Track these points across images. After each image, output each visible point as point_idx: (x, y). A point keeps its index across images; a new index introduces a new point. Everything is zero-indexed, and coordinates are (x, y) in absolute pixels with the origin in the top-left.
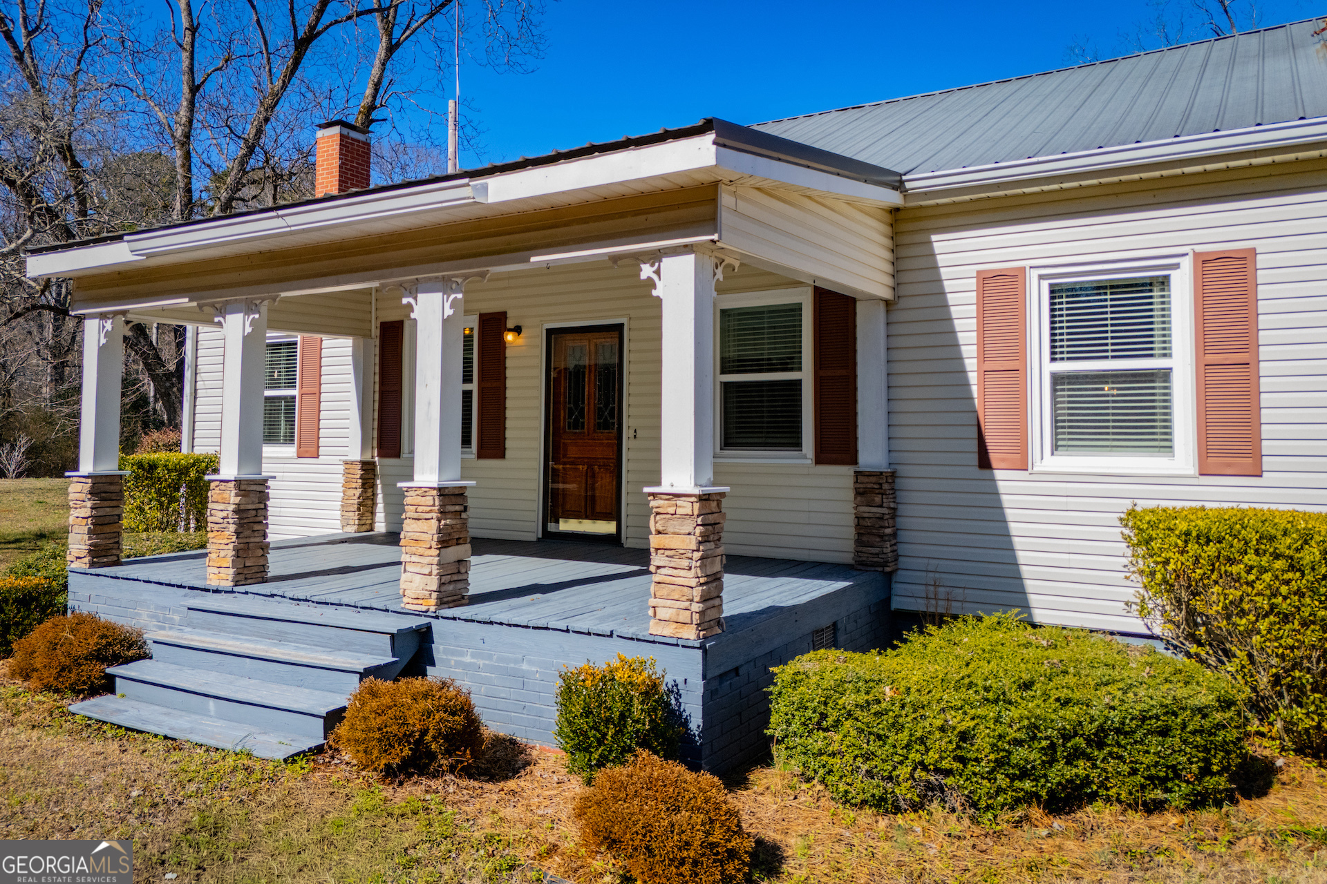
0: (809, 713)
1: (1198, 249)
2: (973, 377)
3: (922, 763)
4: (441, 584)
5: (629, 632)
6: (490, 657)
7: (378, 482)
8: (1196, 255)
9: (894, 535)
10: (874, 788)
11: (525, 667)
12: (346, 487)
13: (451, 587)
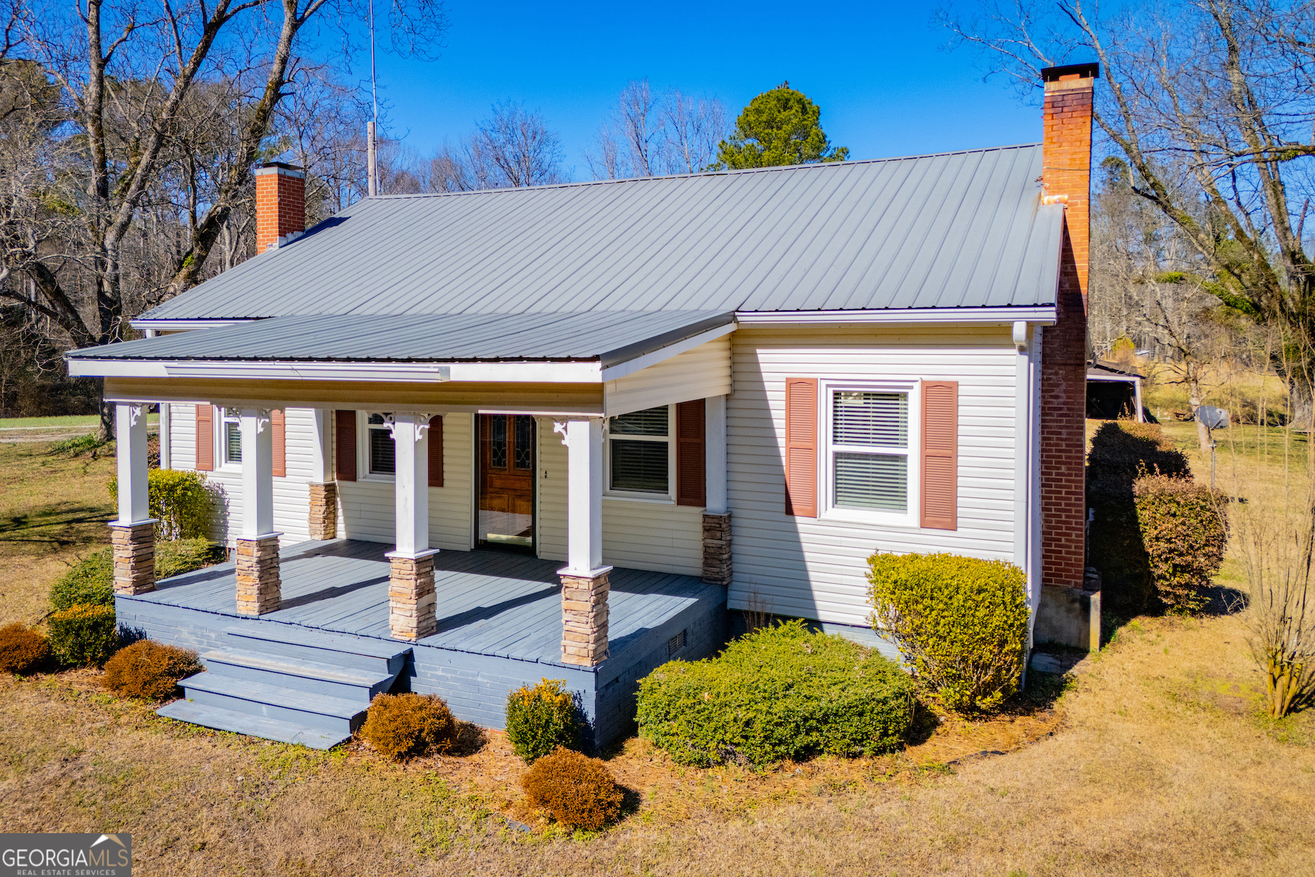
0: (659, 710)
1: (926, 378)
2: (783, 451)
3: (723, 740)
4: (419, 622)
5: (548, 659)
6: (455, 672)
7: (338, 499)
8: (923, 382)
9: (730, 558)
10: (697, 754)
11: (479, 679)
12: (312, 505)
13: (425, 624)
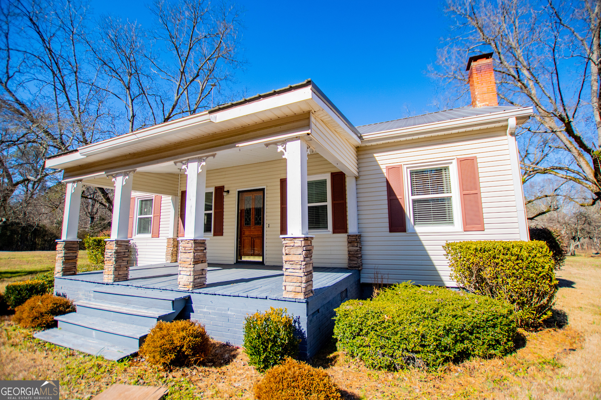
0: (354, 328)
1: (458, 157)
3: (406, 349)
4: (195, 279)
5: (274, 297)
6: (214, 309)
8: (458, 159)
9: (361, 257)
10: (387, 360)
11: (229, 313)
12: (168, 247)
13: (199, 280)
